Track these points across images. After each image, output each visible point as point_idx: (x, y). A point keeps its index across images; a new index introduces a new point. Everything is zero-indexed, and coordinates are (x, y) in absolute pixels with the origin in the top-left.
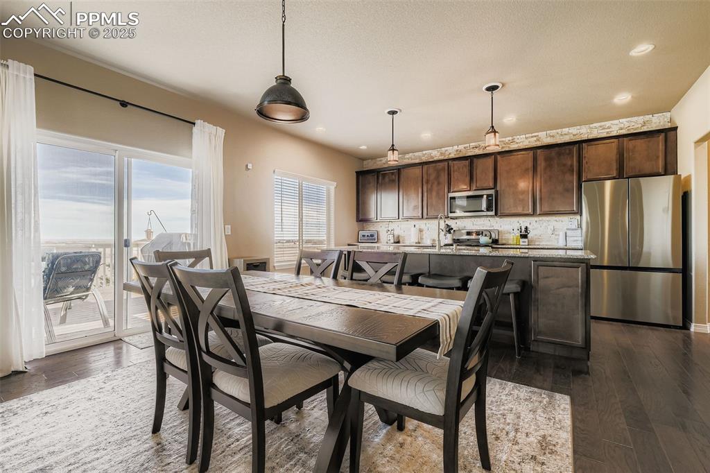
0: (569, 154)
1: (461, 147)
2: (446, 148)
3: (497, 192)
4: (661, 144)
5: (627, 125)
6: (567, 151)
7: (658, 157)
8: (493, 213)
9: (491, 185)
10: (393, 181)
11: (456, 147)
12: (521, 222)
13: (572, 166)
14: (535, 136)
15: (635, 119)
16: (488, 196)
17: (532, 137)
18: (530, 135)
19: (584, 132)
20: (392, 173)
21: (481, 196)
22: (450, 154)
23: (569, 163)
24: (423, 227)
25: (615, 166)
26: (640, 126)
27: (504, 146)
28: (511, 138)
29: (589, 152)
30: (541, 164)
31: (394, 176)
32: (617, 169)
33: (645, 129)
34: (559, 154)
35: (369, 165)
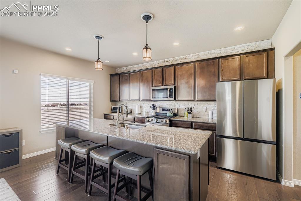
0: (213, 65)
1: (160, 61)
2: (153, 62)
3: (175, 87)
4: (265, 59)
5: (246, 47)
6: (212, 63)
7: (263, 67)
8: (173, 99)
9: (173, 83)
10: (127, 80)
11: (158, 62)
12: (190, 104)
13: (215, 72)
14: (197, 55)
15: (251, 44)
16: (171, 89)
17: (196, 55)
18: (195, 54)
19: (222, 52)
20: (126, 76)
21: (167, 89)
22: (155, 65)
23: (213, 70)
24: (143, 105)
25: (238, 72)
26: (254, 48)
27: (181, 60)
28: (184, 56)
29: (224, 64)
30: (198, 71)
31: (127, 77)
32: (239, 74)
33: (256, 50)
34: (208, 65)
35: (118, 71)
